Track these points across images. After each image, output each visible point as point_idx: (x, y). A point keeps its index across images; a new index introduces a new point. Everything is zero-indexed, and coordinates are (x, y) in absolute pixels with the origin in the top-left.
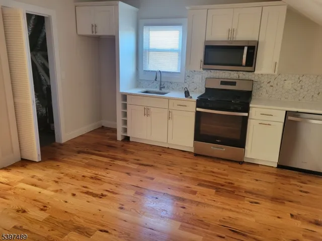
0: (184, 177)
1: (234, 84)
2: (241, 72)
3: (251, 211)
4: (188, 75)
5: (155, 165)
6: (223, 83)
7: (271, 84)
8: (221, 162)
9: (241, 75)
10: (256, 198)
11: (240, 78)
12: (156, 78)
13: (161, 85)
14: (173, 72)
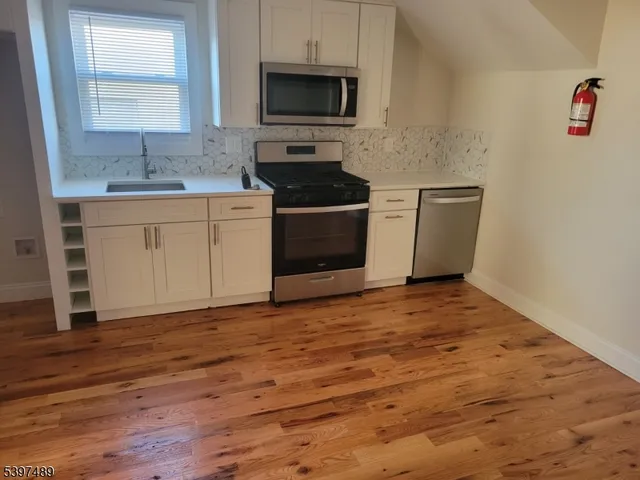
0: (315, 353)
1: (311, 150)
2: (317, 127)
3: (465, 363)
4: (210, 137)
5: (233, 352)
6: (291, 150)
7: (365, 145)
8: (332, 302)
9: (317, 133)
10: (443, 341)
11: (316, 139)
12: (145, 150)
13: (146, 165)
14: (173, 134)
